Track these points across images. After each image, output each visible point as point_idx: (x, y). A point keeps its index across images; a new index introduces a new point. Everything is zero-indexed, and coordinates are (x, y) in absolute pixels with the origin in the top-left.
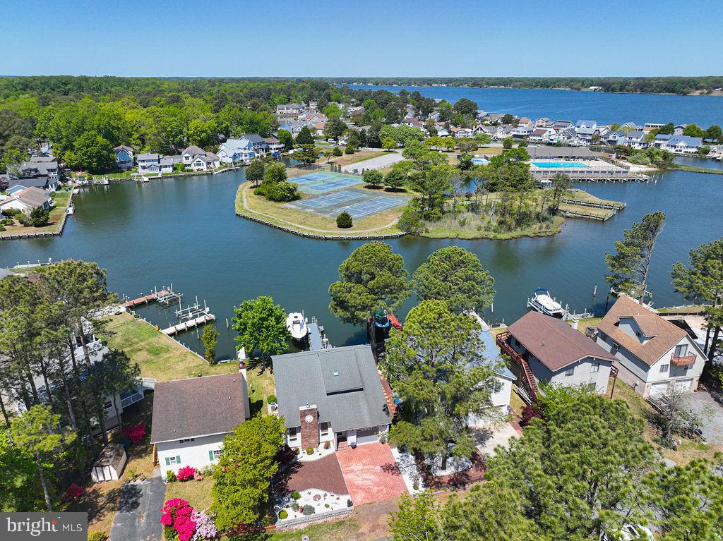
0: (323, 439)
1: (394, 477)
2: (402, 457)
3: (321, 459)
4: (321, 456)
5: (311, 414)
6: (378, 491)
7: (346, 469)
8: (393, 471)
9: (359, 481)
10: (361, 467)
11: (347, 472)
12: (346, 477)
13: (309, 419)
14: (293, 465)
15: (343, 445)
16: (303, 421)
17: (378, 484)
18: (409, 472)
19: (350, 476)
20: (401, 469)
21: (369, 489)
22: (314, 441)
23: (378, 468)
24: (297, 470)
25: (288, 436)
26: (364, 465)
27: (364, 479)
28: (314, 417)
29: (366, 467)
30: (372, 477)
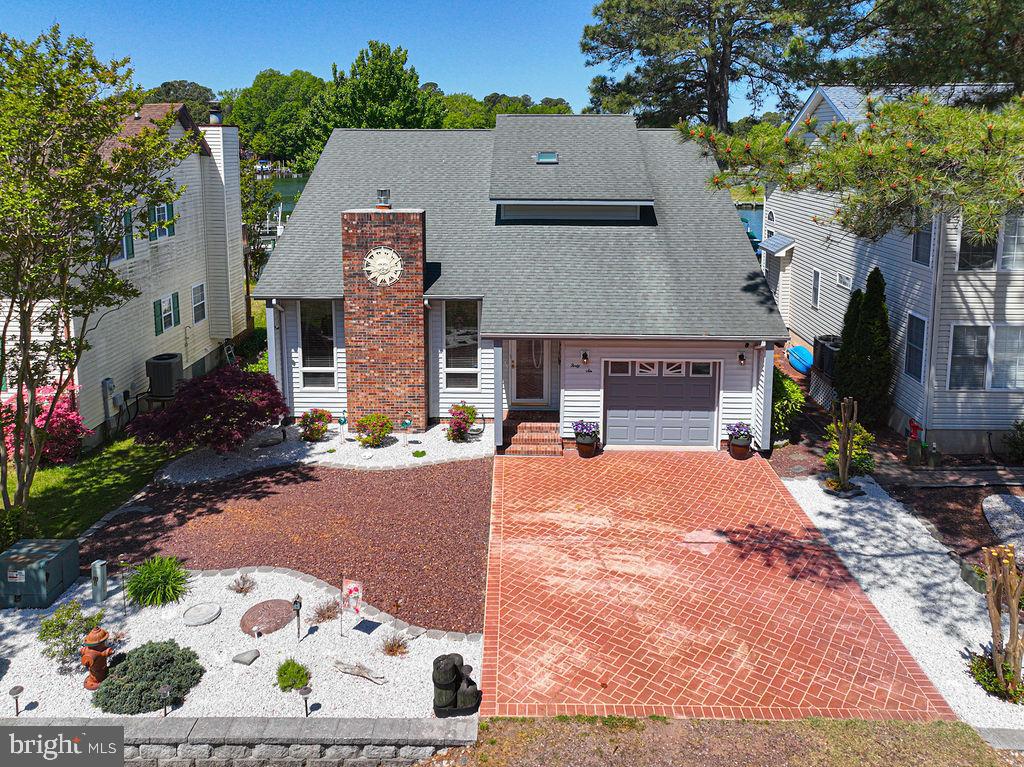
0: (449, 398)
1: (806, 589)
2: (850, 511)
3: (416, 470)
4: (420, 461)
5: (395, 243)
6: (692, 655)
7: (516, 517)
8: (803, 563)
9: (573, 577)
10: (602, 521)
11: (513, 531)
12: (498, 547)
13: (384, 264)
14: (271, 471)
15: (535, 436)
16: (357, 276)
17: (690, 614)
18: (909, 582)
19: (525, 548)
20: (850, 562)
21: (632, 627)
22: (402, 391)
23: (705, 540)
24: (274, 488)
25: (297, 356)
26: (627, 514)
27: (604, 574)
28: (407, 260)
29: (634, 525)
30: (660, 570)
